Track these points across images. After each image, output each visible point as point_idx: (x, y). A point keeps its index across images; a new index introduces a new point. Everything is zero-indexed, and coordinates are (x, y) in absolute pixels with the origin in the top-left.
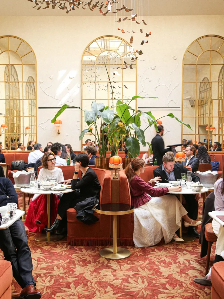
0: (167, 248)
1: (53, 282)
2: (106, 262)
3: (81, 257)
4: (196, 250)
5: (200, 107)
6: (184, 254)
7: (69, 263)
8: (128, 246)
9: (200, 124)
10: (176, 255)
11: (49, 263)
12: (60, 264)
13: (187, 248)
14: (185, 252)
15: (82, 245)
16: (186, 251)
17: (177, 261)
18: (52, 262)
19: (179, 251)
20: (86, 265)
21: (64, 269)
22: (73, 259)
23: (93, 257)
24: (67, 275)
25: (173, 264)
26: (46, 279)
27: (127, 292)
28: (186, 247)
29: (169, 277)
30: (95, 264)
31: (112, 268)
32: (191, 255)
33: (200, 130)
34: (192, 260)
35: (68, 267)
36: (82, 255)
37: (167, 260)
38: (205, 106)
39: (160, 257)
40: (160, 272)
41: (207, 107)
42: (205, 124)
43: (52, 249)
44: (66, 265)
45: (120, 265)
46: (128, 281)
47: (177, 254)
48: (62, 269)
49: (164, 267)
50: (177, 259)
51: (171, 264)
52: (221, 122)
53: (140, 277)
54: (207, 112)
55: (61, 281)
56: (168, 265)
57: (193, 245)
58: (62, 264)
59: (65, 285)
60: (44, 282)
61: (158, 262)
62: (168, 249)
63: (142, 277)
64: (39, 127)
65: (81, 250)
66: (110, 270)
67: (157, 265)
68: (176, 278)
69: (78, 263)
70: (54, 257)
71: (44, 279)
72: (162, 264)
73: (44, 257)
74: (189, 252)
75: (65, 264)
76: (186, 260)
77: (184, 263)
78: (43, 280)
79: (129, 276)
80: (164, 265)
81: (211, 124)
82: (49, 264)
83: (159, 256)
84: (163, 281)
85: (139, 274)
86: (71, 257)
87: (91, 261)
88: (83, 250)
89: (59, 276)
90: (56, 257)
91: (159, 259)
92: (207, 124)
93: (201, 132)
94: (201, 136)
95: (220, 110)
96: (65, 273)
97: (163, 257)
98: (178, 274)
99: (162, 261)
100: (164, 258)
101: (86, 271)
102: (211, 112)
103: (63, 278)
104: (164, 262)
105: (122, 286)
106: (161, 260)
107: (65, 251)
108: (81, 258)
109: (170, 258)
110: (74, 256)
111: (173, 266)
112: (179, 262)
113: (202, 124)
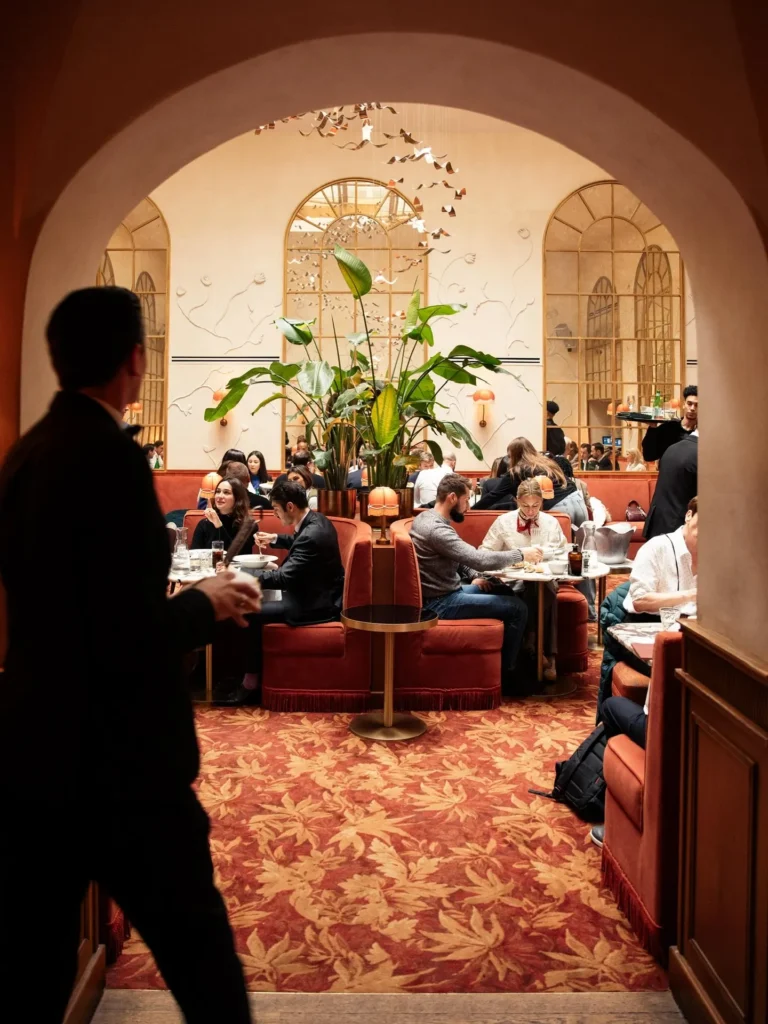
0: (510, 715)
1: (238, 790)
2: (363, 748)
3: (301, 736)
4: (583, 721)
5: (590, 352)
6: (553, 729)
7: (272, 749)
8: (416, 710)
9: (591, 398)
10: (534, 730)
11: (224, 749)
12: (251, 751)
13: (559, 716)
14: (554, 724)
15: (300, 710)
16: (558, 720)
17: (537, 744)
18: (232, 747)
19: (541, 722)
20: (314, 755)
21: (262, 764)
22: (282, 742)
23: (329, 738)
24: (270, 777)
25: (526, 750)
26: (221, 785)
27: (416, 813)
28: (557, 713)
29: (519, 778)
30: (336, 753)
31: (378, 760)
32: (570, 730)
33: (592, 411)
34: (573, 741)
35: (272, 759)
36: (302, 733)
37: (513, 742)
38: (603, 350)
39: (496, 736)
40: (494, 769)
41: (609, 352)
42: (603, 397)
43: (225, 718)
44: (265, 755)
45: (398, 755)
46: (420, 789)
47: (537, 728)
48: (258, 764)
49: (506, 758)
50: (536, 740)
51: (522, 751)
52: (644, 393)
53: (449, 781)
54: (608, 368)
55: (259, 789)
56: (513, 753)
57: (574, 708)
58: (257, 753)
59: (269, 798)
60: (219, 791)
61: (489, 746)
62: (513, 717)
63: (452, 782)
64: (173, 407)
65: (297, 720)
66: (374, 766)
67: (487, 754)
68: (534, 781)
69: (294, 750)
70: (233, 737)
71: (216, 785)
72: (499, 751)
73: (209, 736)
74: (565, 724)
75: (264, 751)
76: (558, 742)
77: (553, 749)
78: (215, 788)
79: (421, 778)
80: (503, 753)
81: (619, 398)
82: (225, 752)
83: (491, 734)
84: (505, 789)
85: (443, 775)
86: (275, 738)
87: (326, 745)
88: (304, 721)
89: (252, 779)
90: (239, 737)
91: (492, 741)
92: (609, 396)
93: (594, 419)
94: (593, 431)
95: (642, 362)
96: (265, 773)
97: (501, 735)
98: (538, 773)
99: (499, 745)
100: (504, 738)
101: (316, 768)
102: (618, 367)
103: (263, 784)
104: (505, 746)
105: (407, 800)
106: (496, 742)
107: (258, 723)
108: (300, 740)
109: (518, 737)
110: (282, 734)
111: (526, 756)
112: (541, 747)
113: (597, 397)
